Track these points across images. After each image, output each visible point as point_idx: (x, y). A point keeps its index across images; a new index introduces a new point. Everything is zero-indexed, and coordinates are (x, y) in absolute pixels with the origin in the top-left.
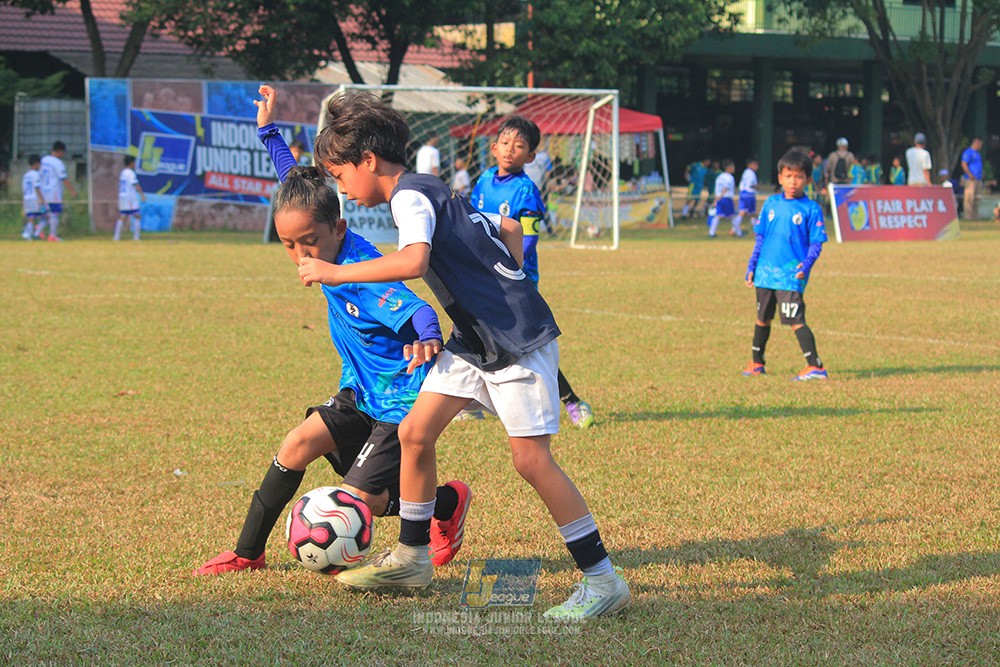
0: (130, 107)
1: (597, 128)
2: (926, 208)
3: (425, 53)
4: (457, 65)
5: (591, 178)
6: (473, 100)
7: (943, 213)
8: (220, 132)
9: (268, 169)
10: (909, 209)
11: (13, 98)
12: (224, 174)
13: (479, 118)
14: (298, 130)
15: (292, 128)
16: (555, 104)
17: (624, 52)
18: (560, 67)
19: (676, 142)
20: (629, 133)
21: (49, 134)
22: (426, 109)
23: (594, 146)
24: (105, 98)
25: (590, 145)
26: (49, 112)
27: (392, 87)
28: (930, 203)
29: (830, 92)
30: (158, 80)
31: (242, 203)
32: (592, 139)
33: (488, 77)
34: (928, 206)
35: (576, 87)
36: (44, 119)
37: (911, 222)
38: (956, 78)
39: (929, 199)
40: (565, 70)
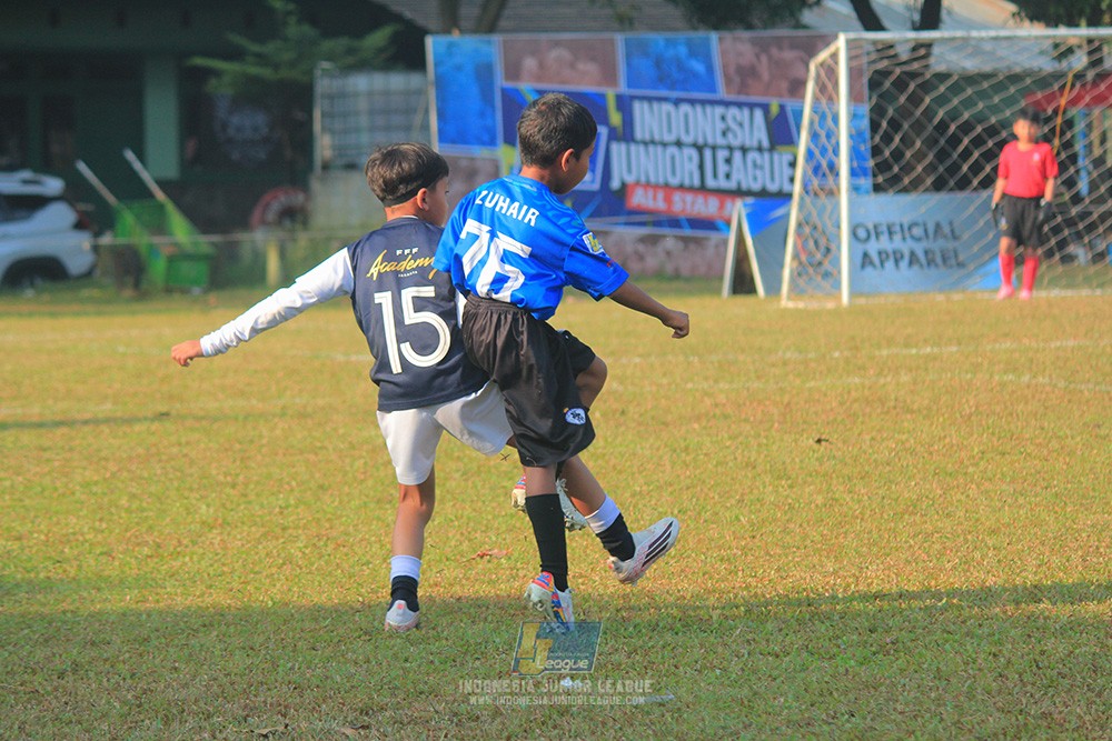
0: (500, 82)
6: (1063, 49)
8: (647, 119)
9: (728, 176)
11: (310, 72)
12: (656, 187)
13: (1070, 77)
14: (775, 110)
15: (766, 108)
21: (372, 129)
22: (987, 68)
24: (459, 68)
26: (370, 94)
27: (929, 34)
30: (543, 37)
31: (688, 232)
33: (1088, 10)
36: (363, 105)
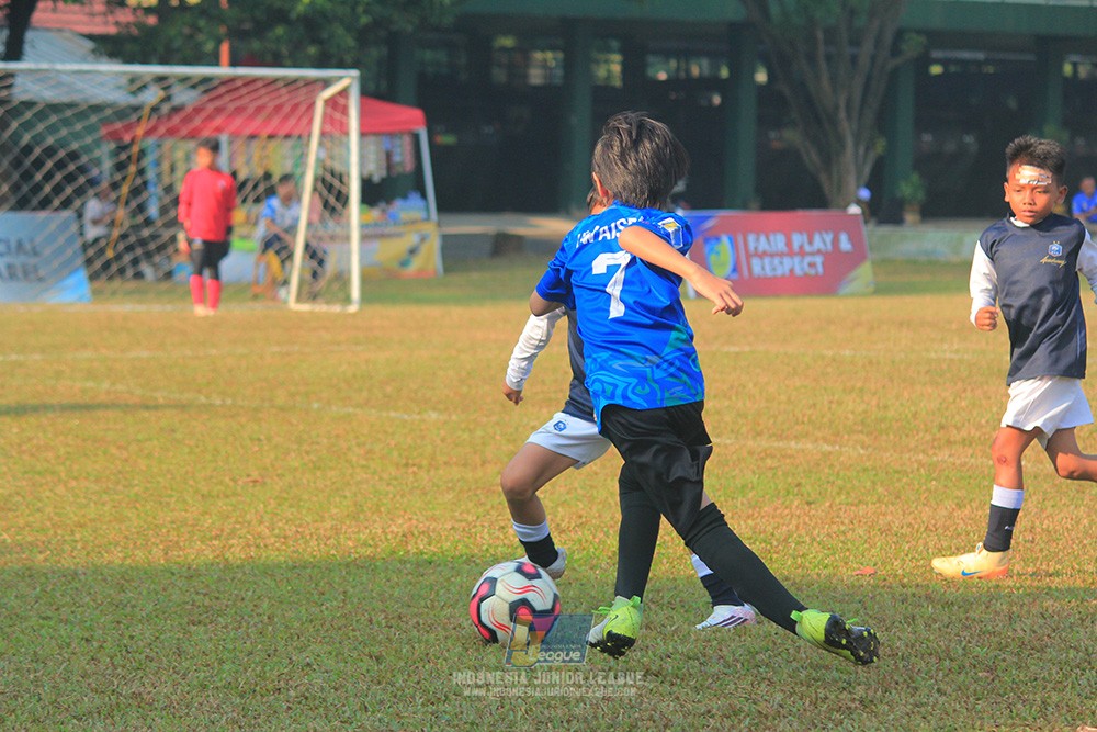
1: (328, 128)
2: (821, 246)
3: (66, 13)
4: (112, 30)
5: (319, 205)
6: (139, 84)
7: (847, 253)
10: (796, 246)
13: (146, 111)
16: (263, 91)
17: (366, 12)
18: (270, 35)
19: (447, 148)
20: (376, 134)
22: (65, 99)
23: (323, 155)
25: (317, 155)
27: (12, 66)
28: (829, 238)
29: (678, 69)
32: (321, 144)
33: (161, 51)
34: (824, 242)
35: (295, 65)
37: (799, 266)
38: (867, 47)
39: (826, 231)
40: (278, 39)
